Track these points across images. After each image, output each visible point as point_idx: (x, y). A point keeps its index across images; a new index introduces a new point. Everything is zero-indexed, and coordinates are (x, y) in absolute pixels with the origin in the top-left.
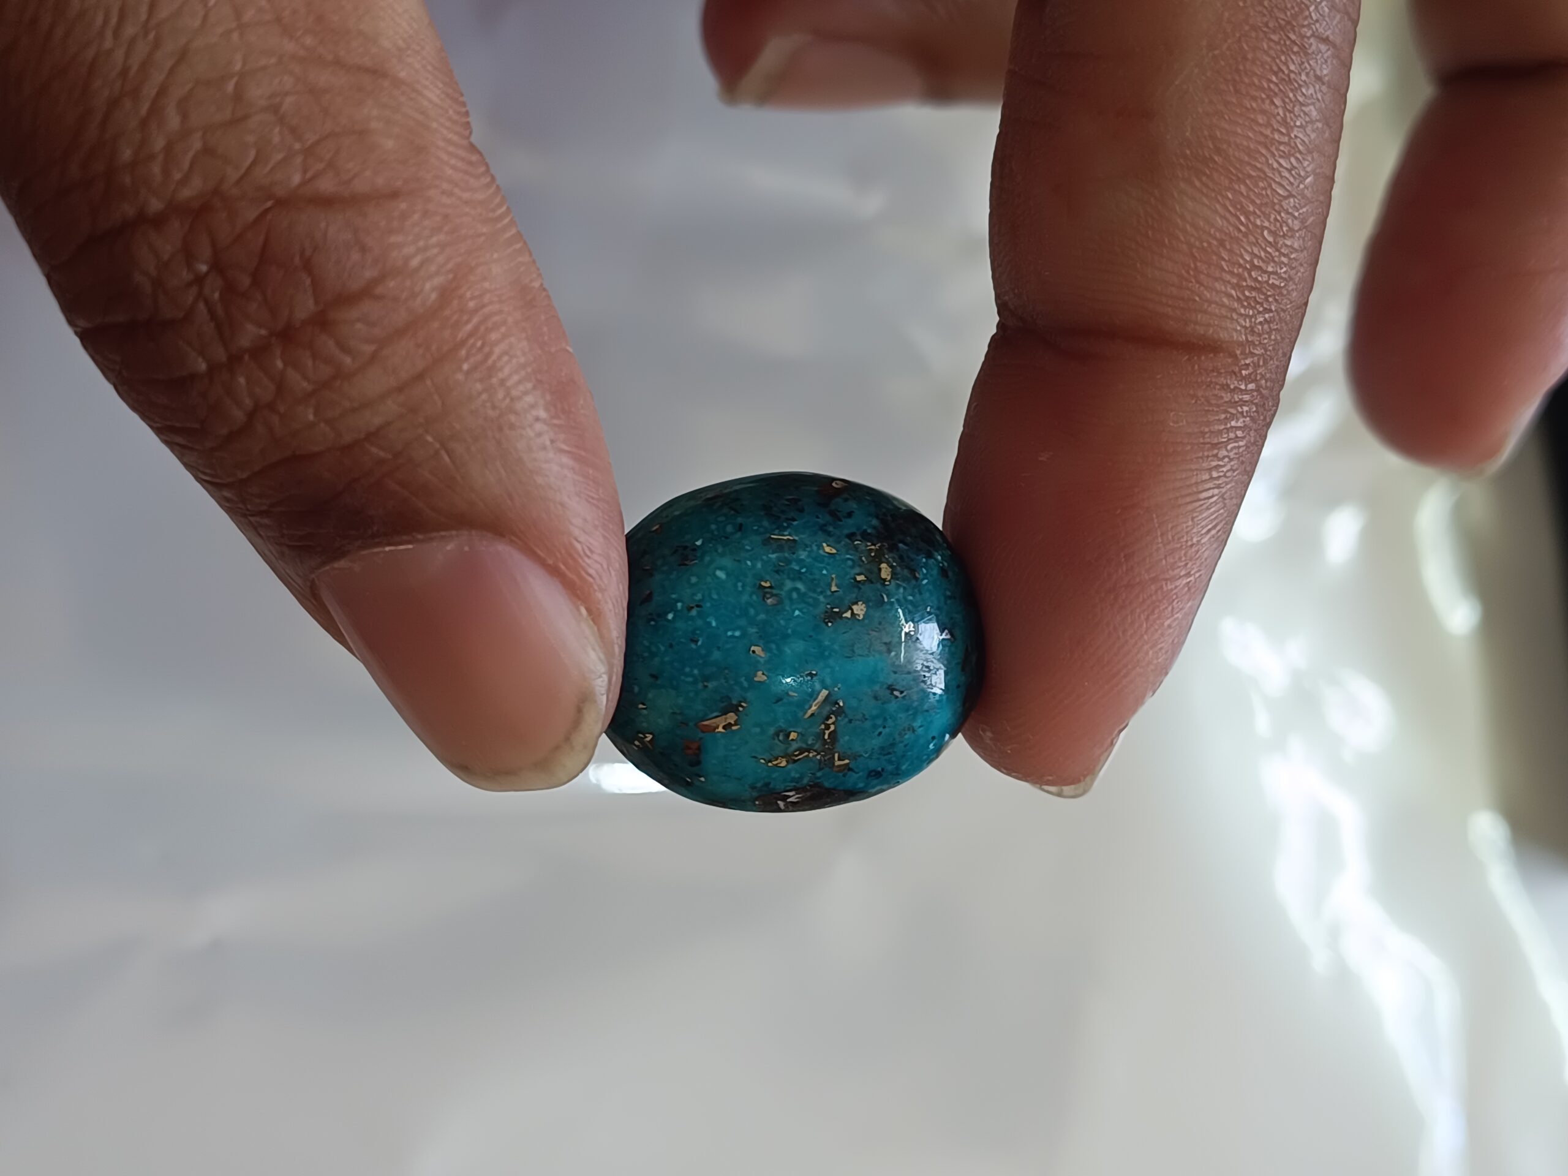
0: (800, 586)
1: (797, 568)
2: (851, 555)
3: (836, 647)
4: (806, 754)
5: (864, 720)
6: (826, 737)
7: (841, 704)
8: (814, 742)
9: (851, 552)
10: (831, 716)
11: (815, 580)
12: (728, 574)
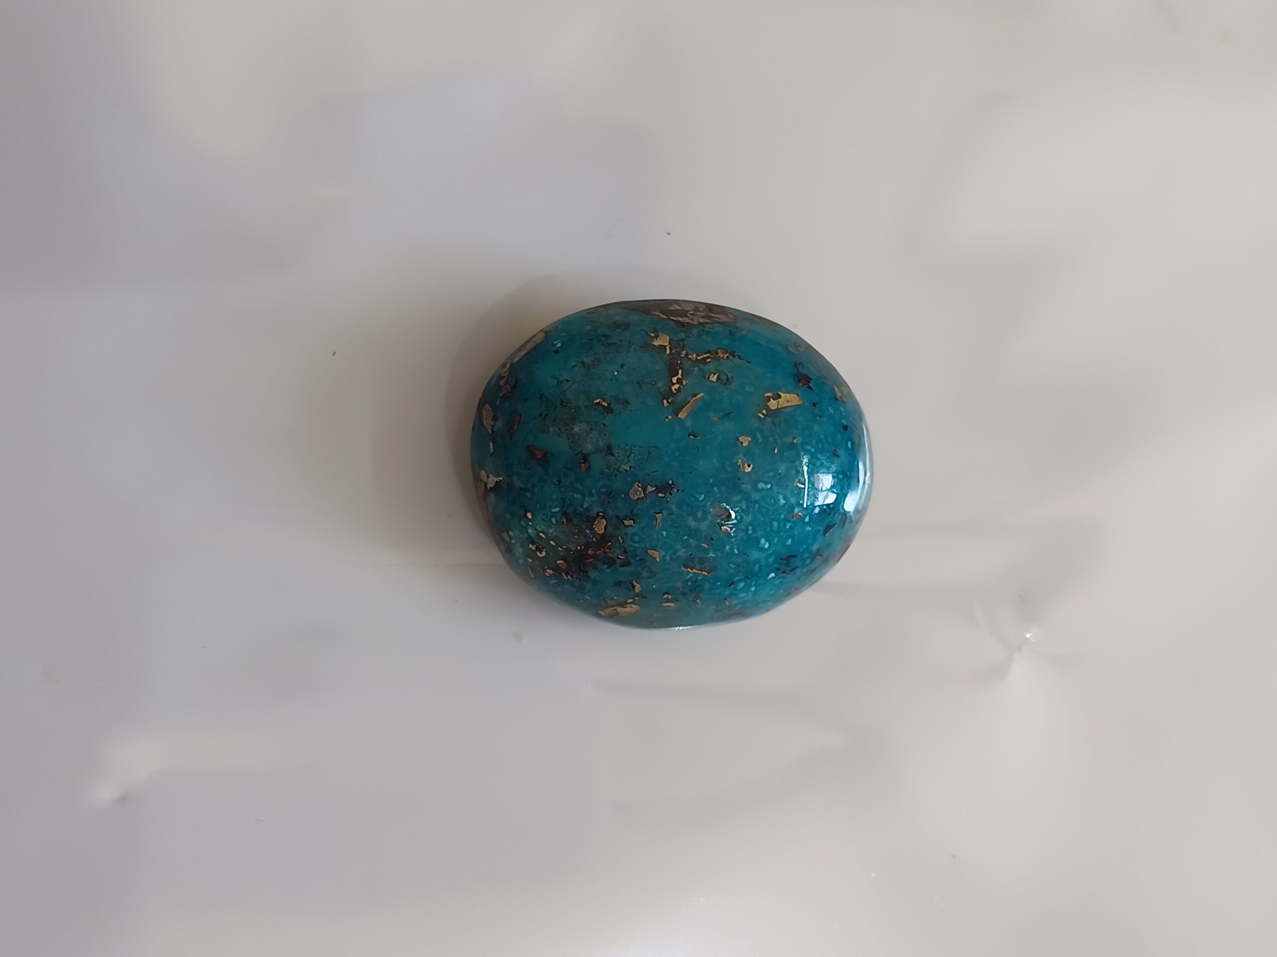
0: (693, 524)
1: (691, 540)
2: (632, 546)
3: (666, 459)
4: (699, 358)
5: (641, 382)
6: (680, 371)
7: (665, 401)
8: (692, 369)
9: (632, 549)
10: (675, 392)
11: (676, 527)
12: (758, 542)
